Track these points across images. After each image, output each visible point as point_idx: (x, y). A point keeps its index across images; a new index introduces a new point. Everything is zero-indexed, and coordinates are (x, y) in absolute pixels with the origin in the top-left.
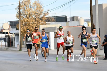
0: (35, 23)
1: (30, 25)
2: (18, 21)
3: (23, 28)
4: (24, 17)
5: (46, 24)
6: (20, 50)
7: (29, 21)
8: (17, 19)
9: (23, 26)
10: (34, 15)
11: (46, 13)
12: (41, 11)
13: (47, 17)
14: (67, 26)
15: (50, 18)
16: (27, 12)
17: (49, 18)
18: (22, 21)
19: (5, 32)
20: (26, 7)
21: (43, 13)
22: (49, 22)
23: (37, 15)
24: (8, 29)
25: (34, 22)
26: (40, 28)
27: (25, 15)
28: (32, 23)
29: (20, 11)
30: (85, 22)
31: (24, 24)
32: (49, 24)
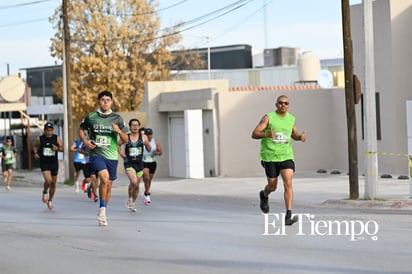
0: (127, 73)
1: (107, 82)
2: (62, 66)
3: (79, 96)
4: (83, 50)
5: (169, 78)
6: (66, 183)
7: (104, 66)
8: (56, 58)
9: (79, 88)
10: (123, 43)
11: (172, 36)
12: (151, 26)
13: (173, 52)
14: (253, 85)
15: (187, 56)
16: (94, 32)
17: (183, 56)
18: (76, 66)
19: (7, 113)
20: (92, 11)
21: (160, 35)
22: (184, 72)
23: (134, 42)
24: (22, 100)
25: (122, 72)
26: (146, 93)
27: (88, 42)
28: (116, 74)
29: (66, 29)
30: (323, 67)
31: (82, 77)
32: (183, 77)
